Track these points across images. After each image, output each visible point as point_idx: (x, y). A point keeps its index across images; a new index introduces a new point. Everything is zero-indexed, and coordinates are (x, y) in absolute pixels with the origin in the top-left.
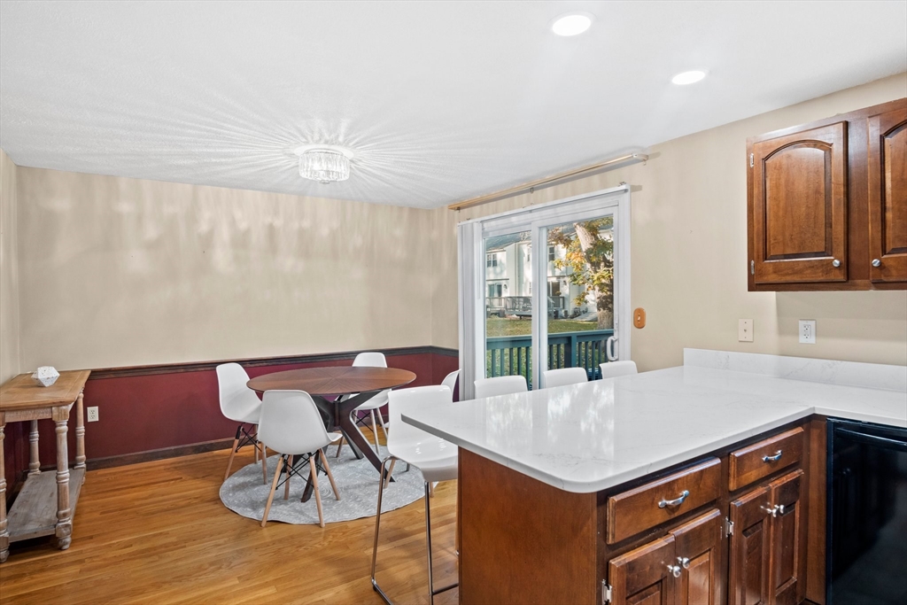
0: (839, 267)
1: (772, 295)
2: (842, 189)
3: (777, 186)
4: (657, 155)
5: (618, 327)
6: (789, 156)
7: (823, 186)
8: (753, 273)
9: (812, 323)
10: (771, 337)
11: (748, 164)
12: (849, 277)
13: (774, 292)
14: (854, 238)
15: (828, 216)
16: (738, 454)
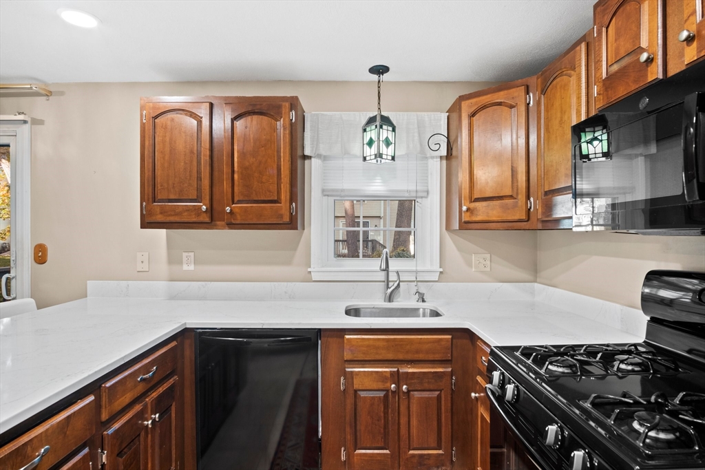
0: (206, 212)
1: (163, 232)
2: (208, 153)
3: (164, 142)
4: (61, 93)
5: (15, 264)
6: (172, 120)
7: (196, 148)
8: (144, 212)
9: (192, 254)
10: (162, 267)
11: (141, 120)
12: (212, 219)
13: (165, 230)
14: (216, 190)
15: (199, 172)
16: (108, 384)
